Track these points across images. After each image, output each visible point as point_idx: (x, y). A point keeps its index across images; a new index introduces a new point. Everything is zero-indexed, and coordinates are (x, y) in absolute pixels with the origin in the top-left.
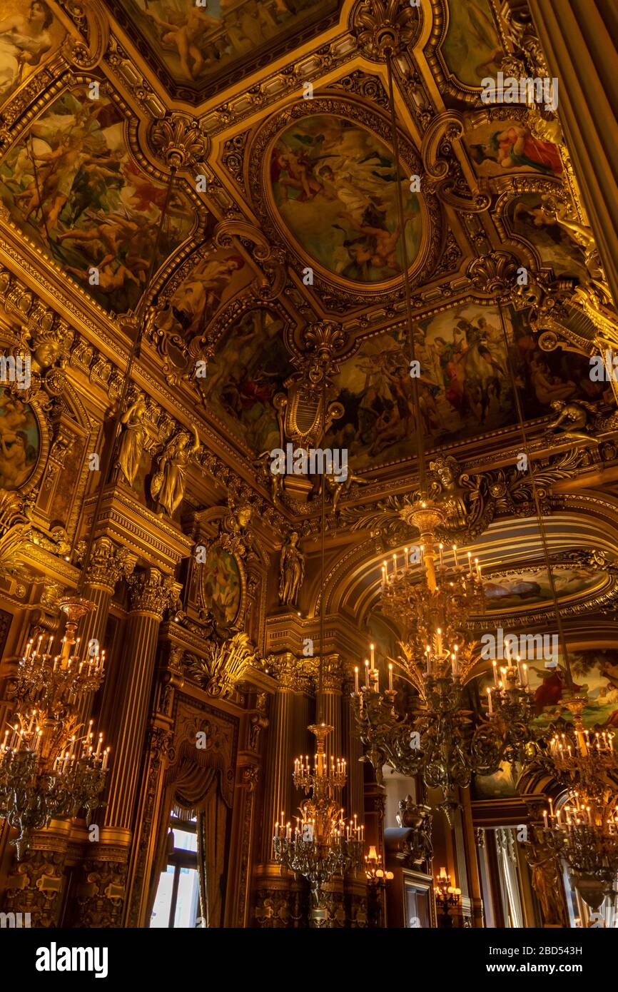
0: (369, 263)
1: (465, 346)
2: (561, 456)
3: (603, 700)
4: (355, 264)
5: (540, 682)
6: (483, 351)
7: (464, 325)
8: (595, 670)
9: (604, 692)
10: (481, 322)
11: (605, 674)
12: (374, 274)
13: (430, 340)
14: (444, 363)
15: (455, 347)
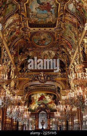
0: (40, 43)
1: (48, 55)
2: (57, 75)
3: (48, 100)
4: (38, 43)
5: (40, 96)
6: (50, 56)
7: (49, 52)
8: (48, 96)
9: (49, 99)
10: (51, 53)
11: (49, 97)
12: (40, 44)
13: (43, 53)
14: (44, 56)
15: (47, 54)
